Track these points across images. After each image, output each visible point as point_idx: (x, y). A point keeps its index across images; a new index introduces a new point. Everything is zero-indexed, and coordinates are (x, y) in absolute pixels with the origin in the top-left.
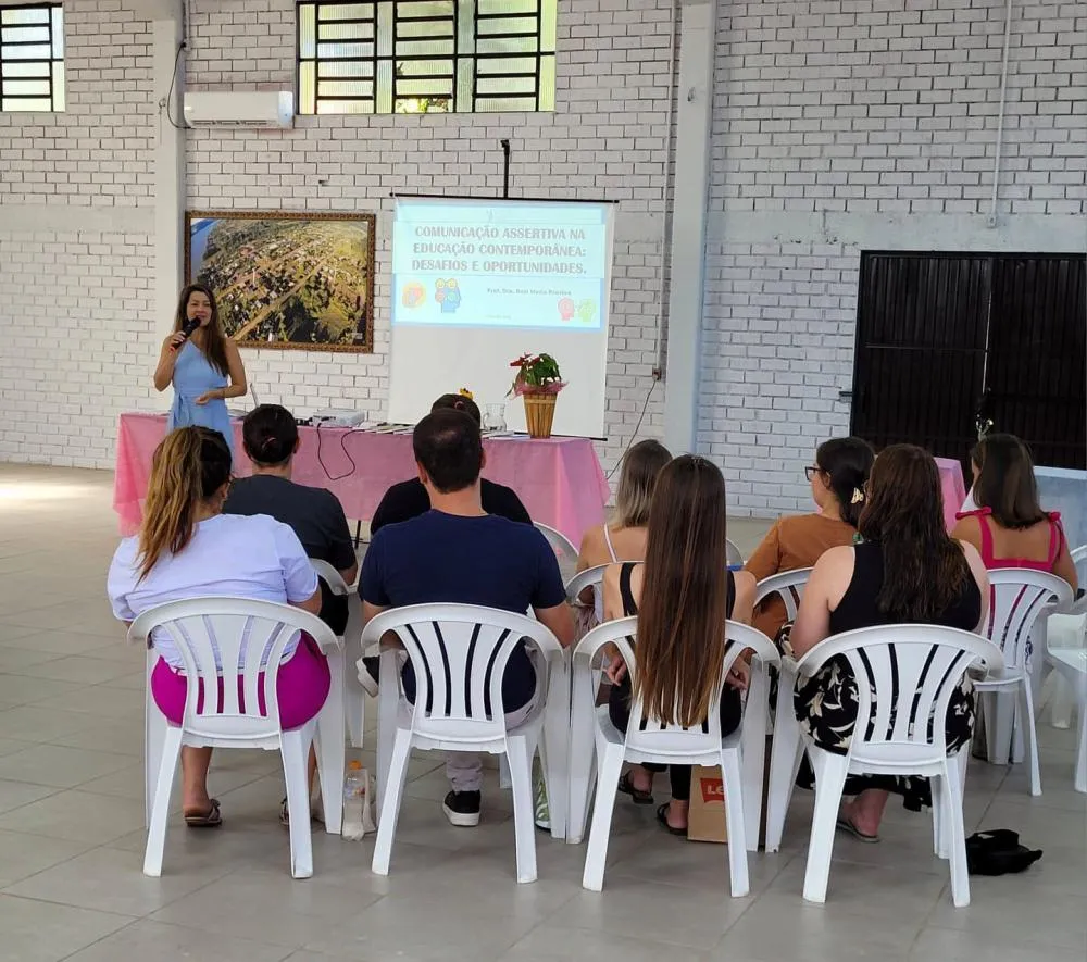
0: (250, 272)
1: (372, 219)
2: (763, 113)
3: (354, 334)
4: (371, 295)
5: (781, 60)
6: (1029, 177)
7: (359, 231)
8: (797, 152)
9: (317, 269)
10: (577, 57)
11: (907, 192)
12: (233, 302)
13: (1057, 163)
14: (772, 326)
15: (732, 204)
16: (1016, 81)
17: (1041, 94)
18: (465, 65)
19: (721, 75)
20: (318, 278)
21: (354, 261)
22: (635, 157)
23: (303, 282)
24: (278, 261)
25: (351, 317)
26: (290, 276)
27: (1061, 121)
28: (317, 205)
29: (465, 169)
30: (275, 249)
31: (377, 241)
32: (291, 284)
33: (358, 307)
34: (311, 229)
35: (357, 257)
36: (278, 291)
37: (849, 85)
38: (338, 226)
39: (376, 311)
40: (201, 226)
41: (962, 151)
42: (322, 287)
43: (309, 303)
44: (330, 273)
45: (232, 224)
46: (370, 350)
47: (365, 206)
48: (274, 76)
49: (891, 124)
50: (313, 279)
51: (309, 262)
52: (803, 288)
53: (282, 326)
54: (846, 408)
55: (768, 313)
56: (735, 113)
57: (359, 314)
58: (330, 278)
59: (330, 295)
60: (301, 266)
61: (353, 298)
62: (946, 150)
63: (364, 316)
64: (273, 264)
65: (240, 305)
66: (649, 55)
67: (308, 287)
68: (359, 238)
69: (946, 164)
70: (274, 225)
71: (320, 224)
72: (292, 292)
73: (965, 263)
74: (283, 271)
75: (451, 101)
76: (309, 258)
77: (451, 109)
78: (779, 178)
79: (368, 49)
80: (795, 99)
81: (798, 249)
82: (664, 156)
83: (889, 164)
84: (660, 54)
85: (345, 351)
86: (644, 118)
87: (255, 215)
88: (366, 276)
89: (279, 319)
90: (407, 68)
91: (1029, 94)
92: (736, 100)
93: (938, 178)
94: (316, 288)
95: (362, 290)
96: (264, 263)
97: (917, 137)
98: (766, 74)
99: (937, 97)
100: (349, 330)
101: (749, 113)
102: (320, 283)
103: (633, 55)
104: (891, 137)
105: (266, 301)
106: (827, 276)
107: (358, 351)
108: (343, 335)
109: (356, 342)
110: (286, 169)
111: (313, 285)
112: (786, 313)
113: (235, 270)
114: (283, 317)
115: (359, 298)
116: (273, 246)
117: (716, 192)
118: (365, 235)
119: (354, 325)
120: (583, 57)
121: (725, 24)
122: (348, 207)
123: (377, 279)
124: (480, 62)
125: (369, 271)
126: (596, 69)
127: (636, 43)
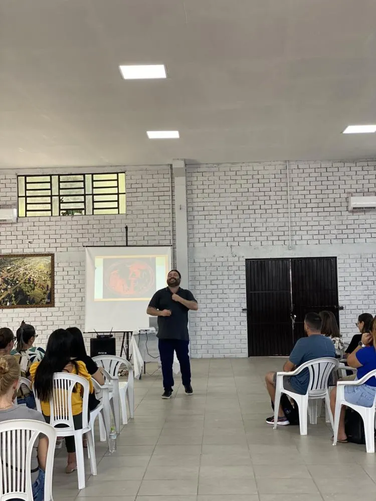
1: (52, 255)
2: (206, 213)
3: (46, 300)
4: (53, 284)
5: (211, 195)
6: (301, 233)
7: (48, 260)
8: (219, 226)
9: (29, 276)
10: (134, 195)
11: (260, 238)
13: (310, 228)
14: (215, 287)
15: (197, 245)
16: (293, 201)
17: (302, 206)
18: (89, 198)
19: (189, 201)
20: (29, 280)
21: (46, 272)
22: (159, 229)
23: (23, 281)
24: (11, 273)
25: (44, 293)
26: (17, 279)
27: (309, 214)
28: (27, 251)
29: (91, 235)
30: (10, 269)
31: (55, 264)
32: (17, 282)
33: (48, 289)
34: (25, 260)
35: (47, 270)
36: (11, 285)
37: (236, 203)
38: (38, 259)
39: (56, 291)
41: (277, 224)
42: (31, 282)
43: (25, 289)
44: (35, 276)
46: (53, 306)
47: (52, 250)
48: (8, 203)
49: (252, 216)
50: (27, 279)
51: (25, 273)
52: (226, 273)
53: (13, 299)
54: (245, 314)
55: (213, 282)
56: (196, 213)
57: (48, 292)
58: (35, 279)
59: (35, 285)
60: (22, 275)
61: (45, 285)
62: (272, 224)
63: (50, 293)
64: (9, 275)
66: (162, 194)
67: (25, 283)
68: (47, 263)
69: (273, 229)
70: (9, 259)
71: (30, 258)
72: (18, 285)
73: (280, 262)
74: (14, 277)
75: (83, 211)
76: (25, 271)
77: (84, 214)
78: (214, 235)
79: (49, 193)
80: (217, 208)
81: (222, 259)
82: (170, 228)
83: (252, 229)
84: (166, 193)
85: (42, 307)
86: (161, 216)
88: (51, 277)
89: (12, 296)
90: (65, 199)
91: (297, 206)
92: (196, 209)
93: (269, 234)
94: (29, 283)
95: (49, 283)
96: (5, 275)
97: (262, 220)
98: (205, 200)
99: (266, 207)
100: (44, 299)
101: (200, 213)
102: (30, 281)
103: (156, 194)
104: (252, 220)
105: (6, 289)
106: (234, 268)
107: (48, 307)
108: (41, 300)
109: (47, 303)
110: (14, 238)
111: (27, 282)
112: (220, 282)
114: (14, 296)
115: (48, 286)
116: (8, 268)
117: (191, 240)
118: (50, 261)
119: (46, 296)
120: (137, 194)
121: (189, 183)
122: (42, 251)
123: (56, 278)
124: (95, 196)
125: (52, 275)
126: (142, 199)
127: (157, 190)
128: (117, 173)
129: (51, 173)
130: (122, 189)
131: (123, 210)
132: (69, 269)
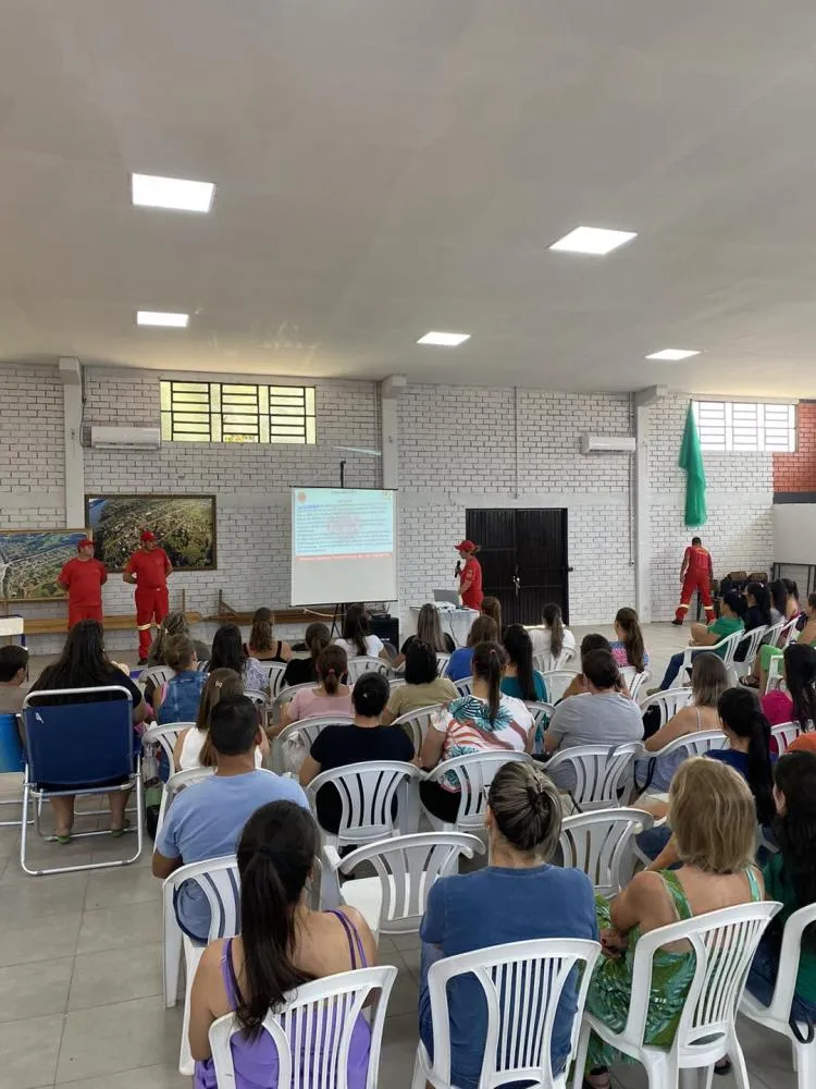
0: (133, 529)
1: (214, 497)
2: (418, 448)
3: (205, 560)
4: (214, 538)
5: (426, 426)
6: (530, 478)
7: (207, 504)
8: (435, 466)
10: (326, 419)
11: (483, 484)
12: (121, 547)
13: (539, 472)
14: (430, 543)
15: (407, 489)
17: (531, 444)
18: (264, 419)
19: (399, 431)
20: (180, 531)
21: (204, 520)
23: (170, 533)
24: (153, 521)
25: (203, 551)
26: (161, 530)
27: (539, 455)
28: (176, 490)
29: (268, 472)
30: (151, 515)
31: (218, 510)
33: (207, 545)
34: (174, 503)
35: (205, 518)
37: (455, 438)
38: (192, 502)
39: (218, 547)
40: (96, 503)
41: (502, 466)
42: (183, 535)
43: (174, 545)
44: (188, 527)
45: (119, 501)
46: (215, 568)
47: (213, 491)
48: (147, 419)
49: (474, 455)
50: (177, 531)
51: (174, 522)
52: (442, 526)
55: (427, 538)
56: (406, 448)
57: (208, 548)
58: (188, 530)
59: (188, 539)
60: (168, 524)
61: (204, 540)
62: (496, 466)
63: (211, 550)
64: (149, 523)
65: (127, 548)
66: (364, 420)
67: (173, 535)
68: (206, 508)
69: (497, 472)
70: (149, 501)
71: (180, 500)
73: (503, 513)
75: (256, 438)
76: (173, 519)
77: (257, 441)
78: (428, 477)
79: (205, 408)
80: (433, 443)
81: (439, 509)
83: (474, 472)
84: (370, 420)
85: (200, 570)
87: (135, 496)
88: (212, 528)
90: (230, 419)
91: (526, 444)
92: (406, 442)
93: (494, 478)
94: (179, 536)
95: (209, 536)
96: (143, 523)
97: (485, 461)
98: (419, 431)
99: (492, 444)
100: (202, 558)
101: (413, 448)
102: (181, 533)
103: (357, 419)
104: (474, 460)
106: (452, 520)
107: (209, 569)
108: (197, 561)
109: (207, 564)
110: (156, 470)
111: (177, 534)
112: (436, 537)
113: (122, 528)
115: (207, 541)
116: (148, 513)
117: (401, 483)
118: (210, 506)
119: (204, 555)
120: (332, 419)
122: (198, 490)
123: (219, 529)
124: (272, 417)
125: (213, 526)
126: (338, 425)
127: (358, 414)
128: (304, 388)
129: (211, 380)
130: (310, 411)
131: (311, 439)
132: (238, 517)
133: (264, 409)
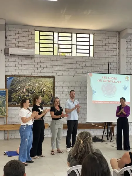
0: (23, 89)
1: (54, 77)
3: (51, 102)
4: (54, 93)
7: (52, 80)
9: (41, 88)
10: (98, 47)
12: (19, 96)
20: (41, 91)
21: (50, 86)
24: (31, 86)
25: (50, 99)
26: (34, 90)
28: (40, 74)
29: (75, 67)
30: (30, 84)
31: (55, 82)
32: (34, 92)
33: (51, 97)
34: (39, 79)
35: (51, 86)
36: (31, 93)
38: (46, 79)
40: (9, 79)
42: (42, 92)
44: (44, 89)
45: (18, 78)
47: (54, 75)
48: (30, 46)
50: (40, 90)
51: (39, 87)
56: (129, 59)
57: (52, 98)
58: (44, 90)
59: (44, 94)
60: (37, 88)
61: (50, 94)
63: (53, 98)
64: (30, 87)
65: (21, 97)
66: (113, 47)
67: (38, 92)
68: (51, 81)
70: (30, 78)
71: (42, 78)
72: (35, 93)
74: (32, 89)
75: (71, 54)
76: (39, 86)
79: (52, 42)
82: (117, 66)
84: (115, 47)
85: (48, 106)
87: (25, 76)
88: (53, 90)
89: (31, 100)
90: (61, 46)
94: (41, 93)
95: (52, 93)
96: (27, 87)
100: (49, 102)
102: (42, 91)
103: (110, 47)
105: (28, 96)
108: (47, 103)
110: (33, 66)
111: (40, 92)
113: (19, 89)
114: (32, 99)
115: (51, 94)
116: (29, 83)
119: (50, 100)
120: (100, 47)
122: (48, 75)
123: (56, 90)
124: (77, 46)
125: (54, 89)
126: (102, 49)
127: (110, 45)
128: (90, 34)
129: (54, 31)
130: (92, 43)
131: (92, 55)
132: (63, 85)
133: (74, 43)
